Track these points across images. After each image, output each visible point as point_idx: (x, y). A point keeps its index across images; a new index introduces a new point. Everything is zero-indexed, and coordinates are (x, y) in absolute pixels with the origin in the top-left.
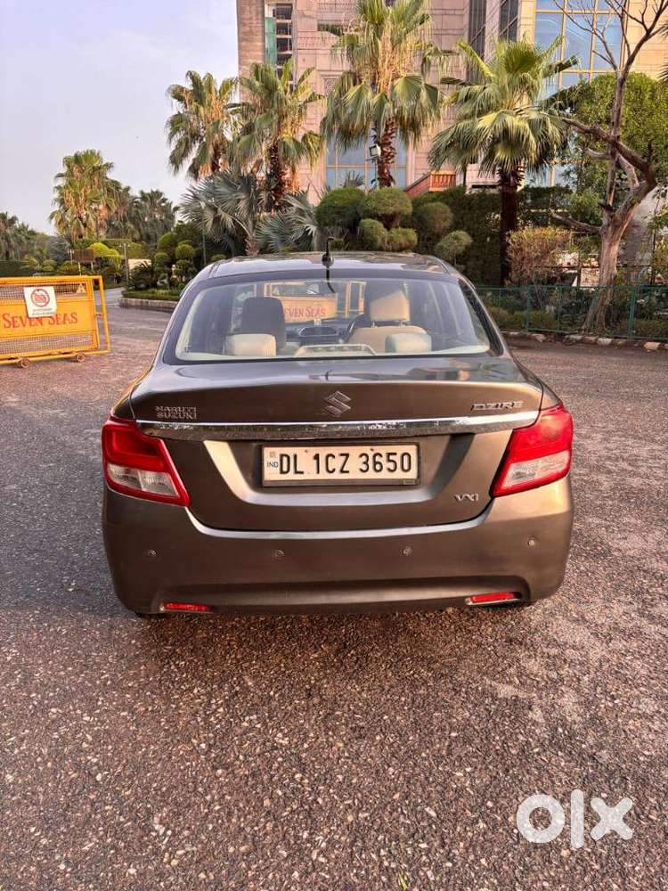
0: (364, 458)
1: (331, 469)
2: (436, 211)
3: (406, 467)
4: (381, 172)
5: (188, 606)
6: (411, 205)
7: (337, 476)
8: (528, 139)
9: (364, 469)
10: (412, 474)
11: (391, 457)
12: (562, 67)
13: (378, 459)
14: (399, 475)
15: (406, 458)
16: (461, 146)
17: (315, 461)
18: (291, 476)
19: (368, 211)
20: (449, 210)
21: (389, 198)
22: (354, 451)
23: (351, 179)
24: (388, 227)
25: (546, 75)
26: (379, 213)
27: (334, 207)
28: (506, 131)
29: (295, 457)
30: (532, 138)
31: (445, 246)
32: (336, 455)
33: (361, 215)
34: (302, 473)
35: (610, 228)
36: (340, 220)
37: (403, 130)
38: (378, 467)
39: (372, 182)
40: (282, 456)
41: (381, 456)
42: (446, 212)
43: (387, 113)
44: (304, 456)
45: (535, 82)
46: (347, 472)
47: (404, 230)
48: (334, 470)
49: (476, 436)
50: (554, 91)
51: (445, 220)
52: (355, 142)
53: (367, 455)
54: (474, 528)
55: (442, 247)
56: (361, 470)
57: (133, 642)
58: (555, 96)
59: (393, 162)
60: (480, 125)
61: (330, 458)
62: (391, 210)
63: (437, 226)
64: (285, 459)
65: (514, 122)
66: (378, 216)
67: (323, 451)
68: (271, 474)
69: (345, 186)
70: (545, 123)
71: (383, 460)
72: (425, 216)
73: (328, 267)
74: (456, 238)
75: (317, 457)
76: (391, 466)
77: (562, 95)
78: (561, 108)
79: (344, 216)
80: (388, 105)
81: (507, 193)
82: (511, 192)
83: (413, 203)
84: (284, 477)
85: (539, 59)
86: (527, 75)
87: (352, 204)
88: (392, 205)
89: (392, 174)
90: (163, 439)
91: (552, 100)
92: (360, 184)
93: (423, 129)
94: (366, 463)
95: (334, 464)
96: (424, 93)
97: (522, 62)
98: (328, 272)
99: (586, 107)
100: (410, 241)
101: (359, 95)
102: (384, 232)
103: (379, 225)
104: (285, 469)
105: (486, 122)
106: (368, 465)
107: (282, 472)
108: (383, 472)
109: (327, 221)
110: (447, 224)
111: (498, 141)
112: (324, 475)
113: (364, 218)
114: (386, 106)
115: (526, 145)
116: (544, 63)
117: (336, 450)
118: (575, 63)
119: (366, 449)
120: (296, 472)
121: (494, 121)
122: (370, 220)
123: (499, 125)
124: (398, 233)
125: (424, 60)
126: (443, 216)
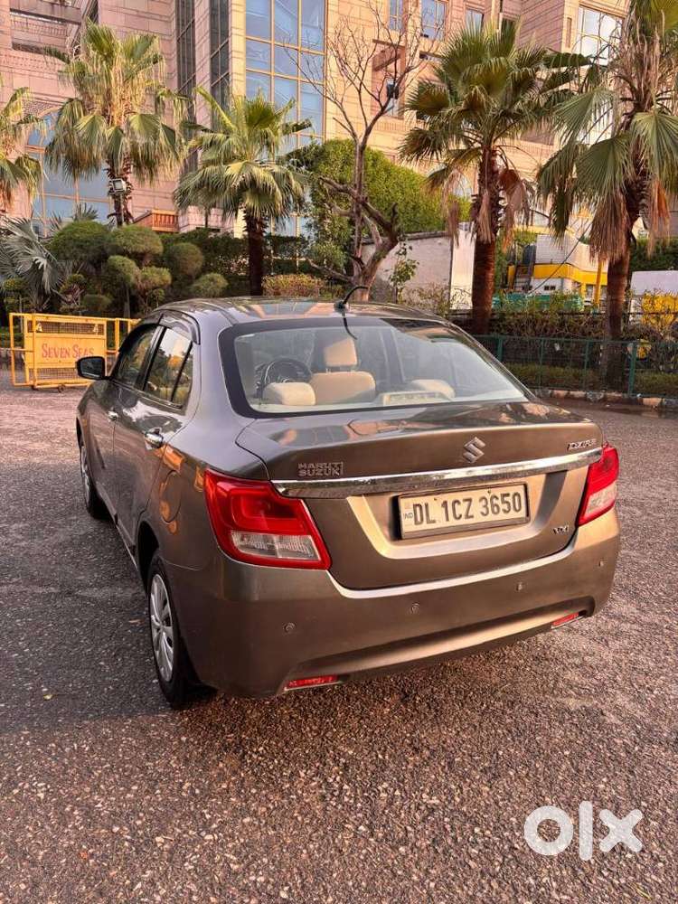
0: (483, 502)
1: (458, 516)
2: (187, 253)
3: (517, 507)
4: (118, 207)
5: (314, 680)
6: (160, 243)
7: (463, 521)
8: (274, 191)
9: (485, 512)
10: (522, 514)
11: (506, 499)
12: (298, 128)
13: (495, 501)
14: (513, 515)
15: (516, 498)
16: (210, 190)
17: (444, 509)
18: (425, 526)
19: (117, 246)
20: (199, 252)
21: (138, 235)
22: (475, 495)
23: (83, 211)
24: (139, 265)
25: (285, 133)
26: (129, 250)
27: (75, 240)
28: (253, 181)
29: (427, 505)
30: (278, 190)
31: (202, 287)
32: (461, 501)
33: (108, 250)
34: (434, 522)
35: (361, 279)
36: (83, 255)
37: (138, 166)
38: (495, 509)
39: (109, 216)
40: (415, 506)
41: (497, 498)
42: (197, 253)
43: (124, 149)
44: (434, 505)
45: (275, 139)
46: (472, 517)
47: (158, 269)
48: (461, 516)
49: (568, 473)
50: (291, 149)
51: (196, 261)
52: (84, 173)
53: (484, 498)
54: (566, 558)
55: (198, 288)
56: (482, 513)
57: (184, 739)
58: (292, 154)
59: (130, 198)
60: (228, 172)
61: (456, 505)
62: (141, 248)
63: (190, 266)
64: (418, 509)
65: (260, 173)
66: (128, 253)
67: (450, 498)
68: (408, 525)
69: (76, 219)
70: (288, 178)
71: (499, 502)
72: (176, 256)
73: (344, 315)
74: (212, 280)
75: (445, 504)
76: (505, 507)
77: (297, 153)
78: (299, 165)
79: (87, 252)
80: (125, 141)
81: (253, 239)
82: (257, 239)
83: (163, 242)
84: (419, 528)
85: (277, 117)
86: (268, 129)
87: (96, 238)
88: (143, 242)
89: (130, 211)
90: (304, 499)
91: (289, 156)
92: (94, 218)
93: (160, 169)
94: (485, 506)
95: (461, 509)
96: (162, 133)
97: (260, 117)
98: (345, 319)
99: (323, 167)
100: (163, 280)
101: (93, 126)
102: (137, 270)
103: (131, 263)
104: (419, 519)
105: (233, 169)
106: (487, 509)
107: (416, 523)
108: (489, 515)
109: (68, 255)
110: (198, 265)
111: (246, 189)
112: (453, 522)
113: (113, 255)
114: (122, 141)
115: (274, 196)
116: (281, 122)
117: (460, 496)
118: (310, 125)
119: (484, 493)
120: (429, 522)
121: (241, 170)
122: (121, 257)
123: (246, 174)
124: (152, 272)
125: (158, 100)
126: (195, 257)
